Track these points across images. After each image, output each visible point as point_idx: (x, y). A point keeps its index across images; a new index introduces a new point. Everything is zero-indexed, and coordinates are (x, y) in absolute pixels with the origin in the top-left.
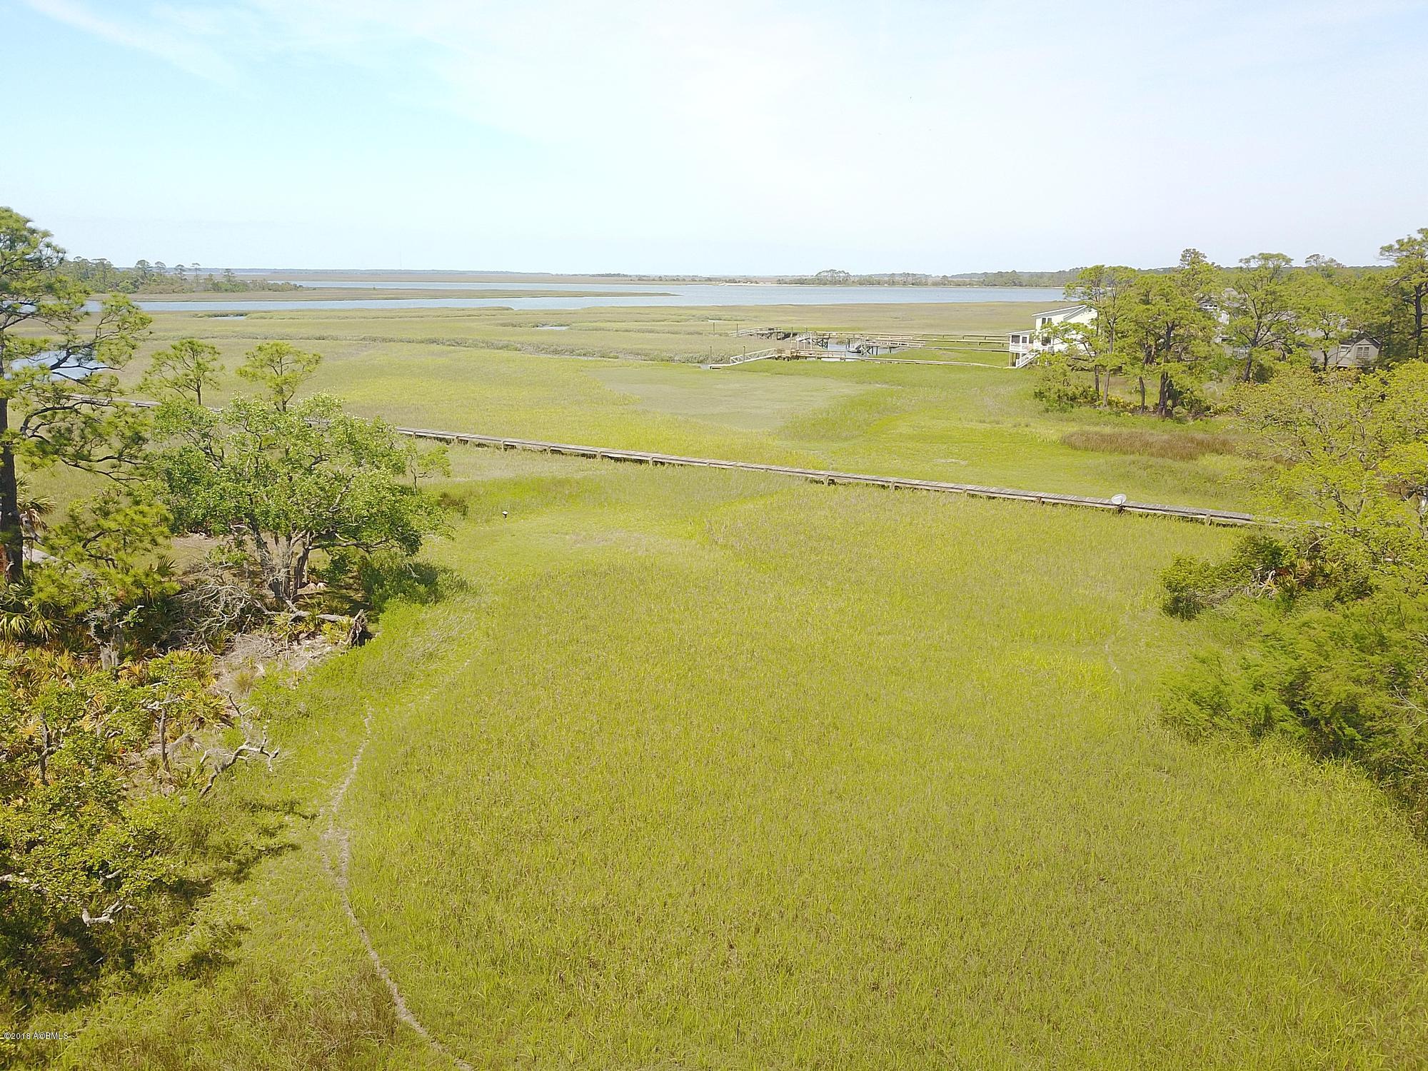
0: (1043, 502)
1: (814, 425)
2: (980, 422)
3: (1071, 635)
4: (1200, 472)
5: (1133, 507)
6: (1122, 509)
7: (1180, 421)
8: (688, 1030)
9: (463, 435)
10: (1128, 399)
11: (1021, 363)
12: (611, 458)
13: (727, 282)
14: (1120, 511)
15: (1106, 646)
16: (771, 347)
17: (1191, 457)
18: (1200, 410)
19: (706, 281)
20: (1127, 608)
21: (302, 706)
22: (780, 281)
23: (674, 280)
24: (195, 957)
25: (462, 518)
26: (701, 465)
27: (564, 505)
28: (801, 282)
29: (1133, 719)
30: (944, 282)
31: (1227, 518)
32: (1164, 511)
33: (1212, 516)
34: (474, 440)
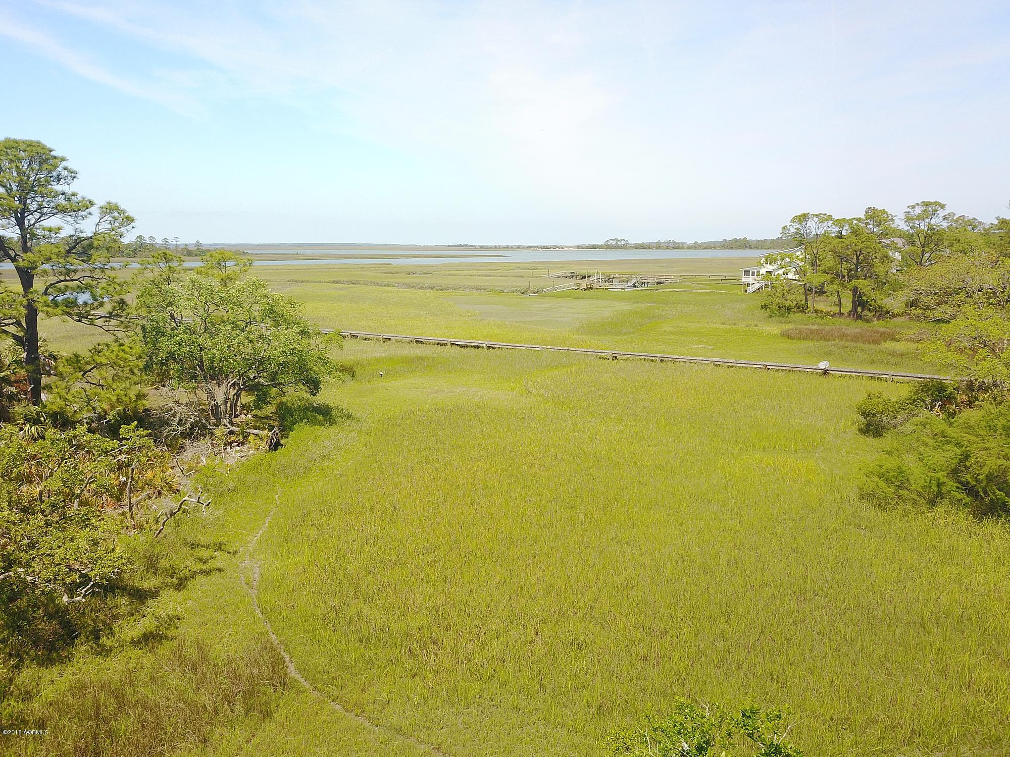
0: (768, 369)
1: (602, 325)
2: (722, 324)
3: (790, 447)
4: (883, 350)
5: (834, 371)
6: (826, 372)
7: (867, 321)
8: (504, 684)
9: (354, 332)
10: (829, 309)
11: (751, 289)
12: (458, 345)
13: (542, 248)
14: (825, 374)
15: (817, 454)
16: (572, 283)
17: (876, 342)
18: (882, 313)
19: (527, 248)
20: (832, 431)
21: (231, 485)
22: (579, 247)
23: (505, 248)
24: (145, 635)
25: (351, 379)
26: (521, 348)
27: (424, 372)
28: (594, 247)
29: (838, 496)
30: (696, 246)
31: (904, 376)
32: (858, 373)
33: (893, 375)
34: (362, 335)
